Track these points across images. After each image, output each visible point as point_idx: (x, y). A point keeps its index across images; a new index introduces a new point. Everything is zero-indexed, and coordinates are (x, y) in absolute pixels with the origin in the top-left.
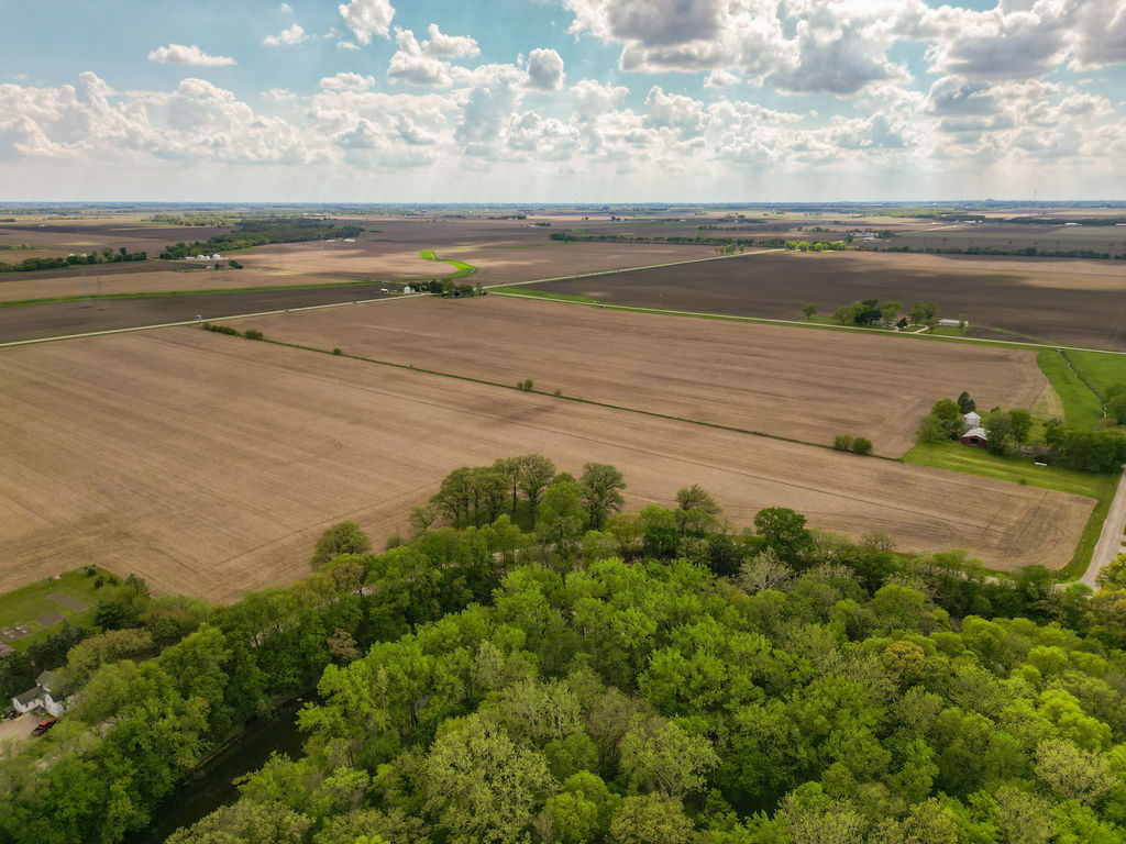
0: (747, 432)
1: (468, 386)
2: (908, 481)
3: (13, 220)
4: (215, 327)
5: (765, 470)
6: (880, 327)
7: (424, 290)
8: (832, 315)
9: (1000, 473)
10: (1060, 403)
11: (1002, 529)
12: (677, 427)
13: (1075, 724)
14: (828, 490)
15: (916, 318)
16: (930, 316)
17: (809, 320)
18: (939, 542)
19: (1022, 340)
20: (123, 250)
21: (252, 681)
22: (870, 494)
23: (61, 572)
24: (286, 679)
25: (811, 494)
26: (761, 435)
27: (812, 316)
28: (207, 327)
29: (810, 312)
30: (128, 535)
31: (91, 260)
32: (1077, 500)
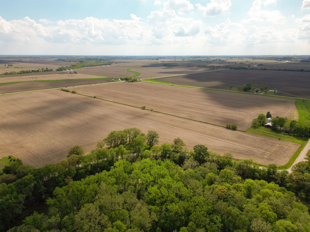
0: (202, 122)
1: (128, 107)
2: (245, 138)
3: (21, 60)
4: (64, 90)
5: (204, 133)
6: (250, 92)
7: (124, 80)
8: (237, 88)
9: (273, 136)
10: (298, 115)
11: (269, 153)
12: (183, 120)
13: (266, 214)
14: (221, 140)
15: (262, 90)
16: (266, 89)
17: (230, 90)
18: (249, 156)
19: (292, 96)
20: (47, 68)
21: (41, 190)
22: (233, 141)
23: (2, 157)
24: (51, 190)
25: (215, 141)
26: (206, 123)
27: (231, 89)
28: (62, 90)
29: (231, 87)
30: (23, 147)
31: (38, 71)
32: (294, 145)
